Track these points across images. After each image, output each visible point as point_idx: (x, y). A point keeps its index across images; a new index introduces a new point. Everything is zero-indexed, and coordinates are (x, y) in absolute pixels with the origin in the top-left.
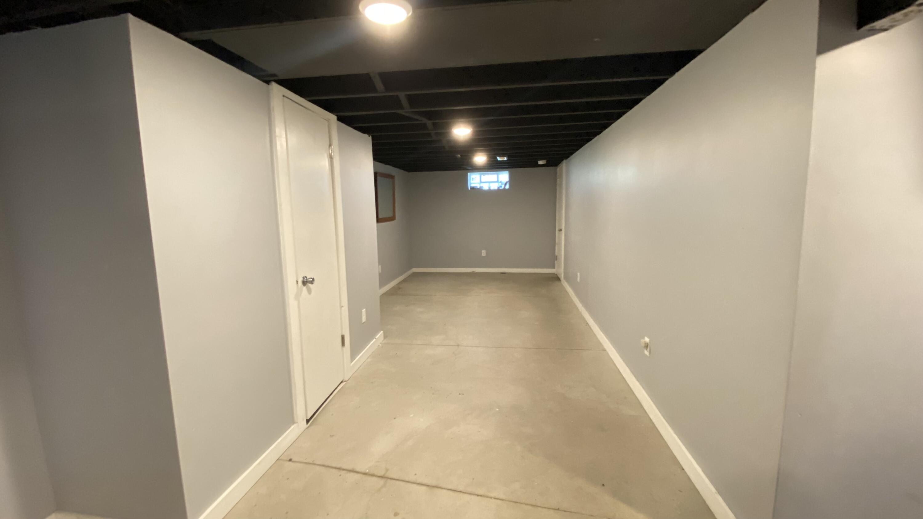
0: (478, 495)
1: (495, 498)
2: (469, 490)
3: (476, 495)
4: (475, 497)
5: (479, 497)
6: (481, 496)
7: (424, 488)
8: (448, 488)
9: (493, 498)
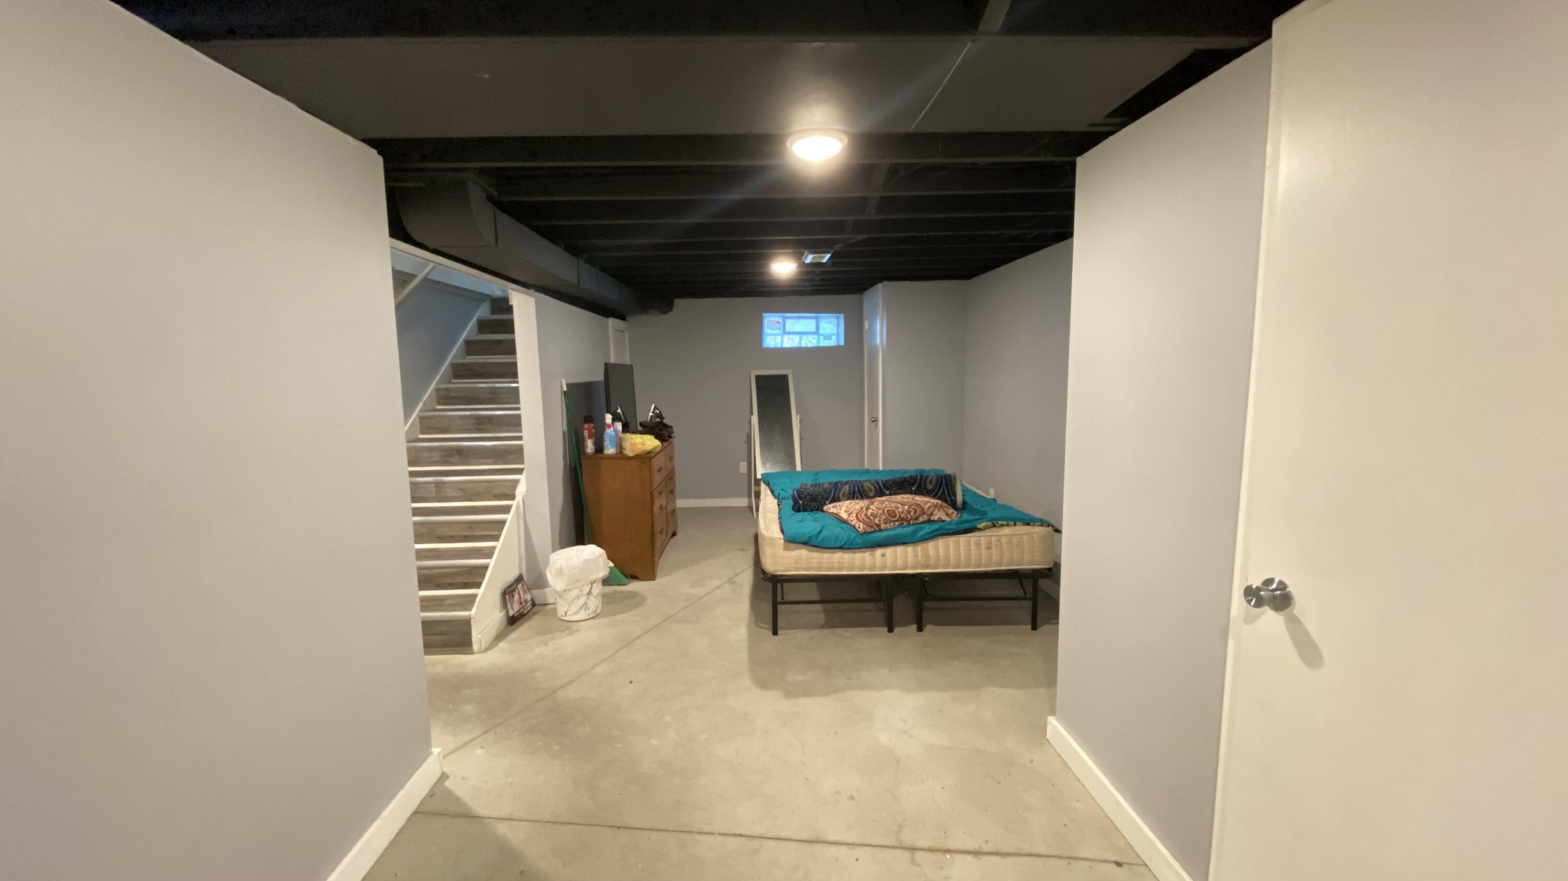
0: (741, 835)
1: (713, 834)
2: (756, 843)
3: (744, 836)
4: (743, 833)
5: (738, 832)
6: (735, 835)
7: (832, 838)
8: (791, 841)
9: (717, 835)
